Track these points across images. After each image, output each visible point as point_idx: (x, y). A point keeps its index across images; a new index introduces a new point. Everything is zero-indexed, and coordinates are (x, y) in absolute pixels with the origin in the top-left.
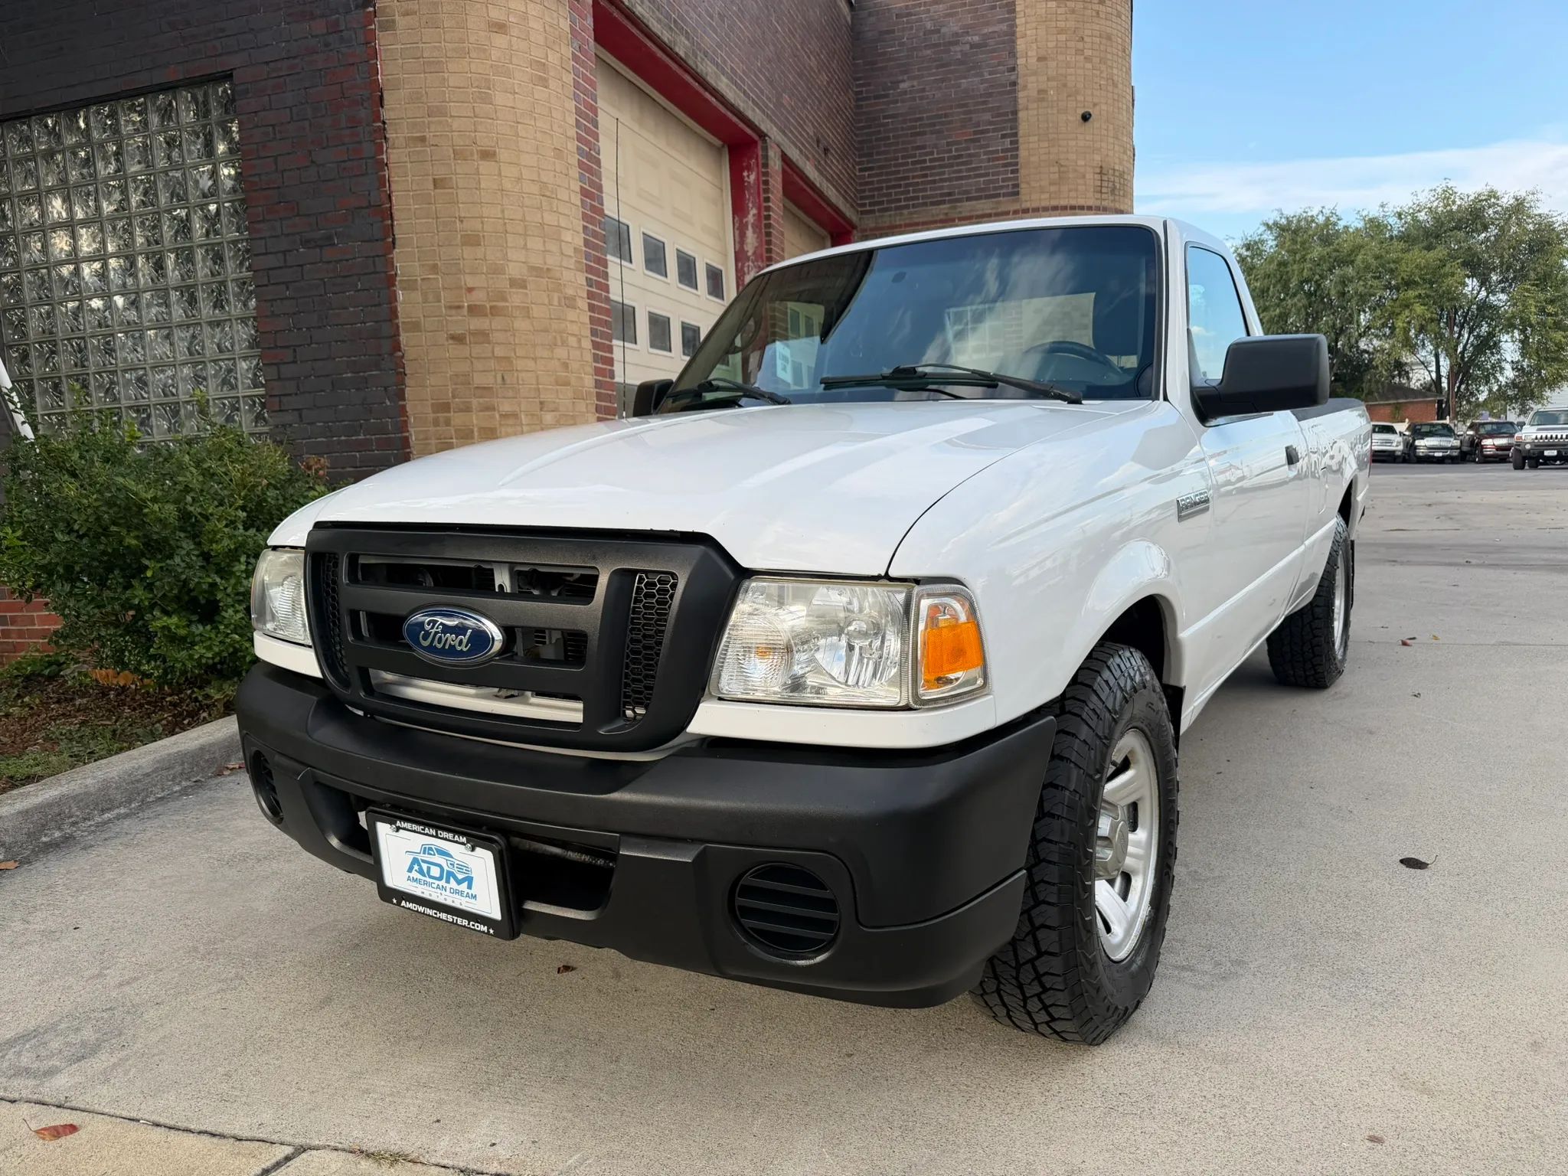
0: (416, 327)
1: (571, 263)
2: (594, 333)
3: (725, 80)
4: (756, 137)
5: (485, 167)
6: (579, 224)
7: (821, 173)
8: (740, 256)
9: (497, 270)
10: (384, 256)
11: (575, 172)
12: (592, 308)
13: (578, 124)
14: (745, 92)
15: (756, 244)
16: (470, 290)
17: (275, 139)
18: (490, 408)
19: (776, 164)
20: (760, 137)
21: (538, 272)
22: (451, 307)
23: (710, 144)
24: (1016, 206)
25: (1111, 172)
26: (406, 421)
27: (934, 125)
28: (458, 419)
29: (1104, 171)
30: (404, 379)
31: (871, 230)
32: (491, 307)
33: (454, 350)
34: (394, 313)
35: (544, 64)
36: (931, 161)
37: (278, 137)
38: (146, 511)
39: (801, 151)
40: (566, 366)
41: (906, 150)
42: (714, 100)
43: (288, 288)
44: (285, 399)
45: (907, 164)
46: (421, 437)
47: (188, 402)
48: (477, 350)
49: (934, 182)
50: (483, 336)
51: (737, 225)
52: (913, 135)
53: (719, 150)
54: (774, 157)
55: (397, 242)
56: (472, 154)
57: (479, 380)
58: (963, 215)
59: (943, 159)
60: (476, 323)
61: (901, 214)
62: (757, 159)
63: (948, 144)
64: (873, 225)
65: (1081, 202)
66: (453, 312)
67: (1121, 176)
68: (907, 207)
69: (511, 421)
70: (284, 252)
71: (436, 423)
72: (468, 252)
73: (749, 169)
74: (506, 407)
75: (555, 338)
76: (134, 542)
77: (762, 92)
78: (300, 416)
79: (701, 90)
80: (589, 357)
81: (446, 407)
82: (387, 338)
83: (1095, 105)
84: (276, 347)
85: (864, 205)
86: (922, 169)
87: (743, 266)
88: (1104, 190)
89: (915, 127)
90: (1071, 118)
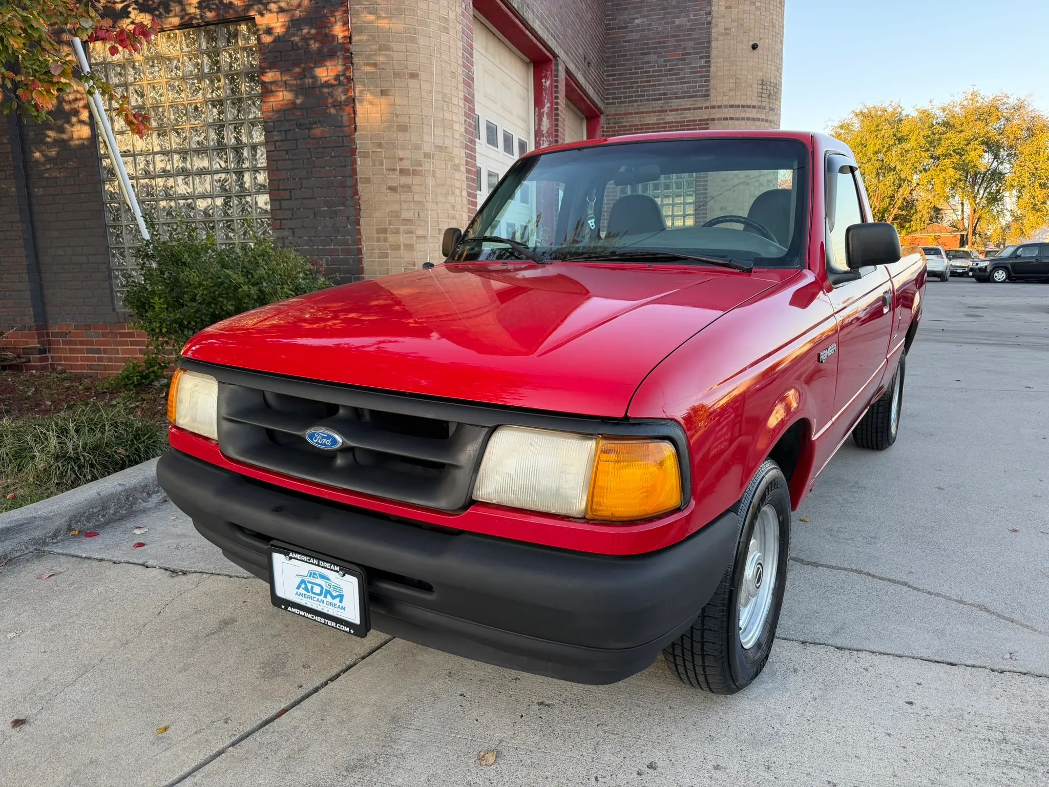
0: (367, 181)
1: (457, 143)
2: (468, 186)
3: (538, 22)
4: (551, 57)
5: (412, 83)
6: (462, 119)
7: (585, 77)
8: (538, 134)
9: (417, 147)
10: (350, 136)
11: (461, 86)
12: (468, 171)
13: (463, 57)
14: (547, 29)
15: (548, 126)
16: (401, 159)
17: (281, 60)
18: (411, 232)
19: (562, 75)
20: (554, 57)
21: (441, 148)
22: (389, 170)
23: (522, 60)
24: (708, 104)
25: (768, 83)
26: (360, 239)
27: (656, 48)
28: (391, 238)
29: (765, 83)
30: (359, 213)
31: (613, 115)
32: (413, 170)
33: (391, 196)
34: (354, 172)
35: (447, 19)
36: (653, 71)
37: (283, 59)
38: (241, 290)
39: (575, 65)
40: (453, 207)
41: (637, 64)
42: (530, 34)
43: (287, 153)
44: (284, 222)
45: (637, 73)
46: (369, 248)
47: (220, 221)
48: (403, 197)
49: (655, 85)
50: (408, 188)
51: (537, 114)
52: (642, 54)
53: (527, 64)
54: (561, 69)
55: (358, 128)
56: (404, 75)
57: (405, 215)
58: (673, 108)
59: (661, 71)
60: (404, 180)
61: (633, 106)
62: (551, 72)
63: (665, 61)
64: (613, 112)
65: (749, 103)
66: (391, 173)
67: (775, 87)
68: (636, 101)
69: (423, 240)
70: (286, 131)
71: (378, 240)
72: (401, 136)
73: (546, 77)
74: (420, 232)
75: (448, 190)
76: (231, 308)
77: (556, 27)
78: (293, 232)
79: (524, 29)
80: (465, 202)
81: (385, 231)
82: (349, 187)
83: (761, 39)
84: (279, 189)
85: (609, 99)
86: (647, 77)
87: (540, 140)
88: (764, 95)
89: (643, 49)
90: (744, 47)
